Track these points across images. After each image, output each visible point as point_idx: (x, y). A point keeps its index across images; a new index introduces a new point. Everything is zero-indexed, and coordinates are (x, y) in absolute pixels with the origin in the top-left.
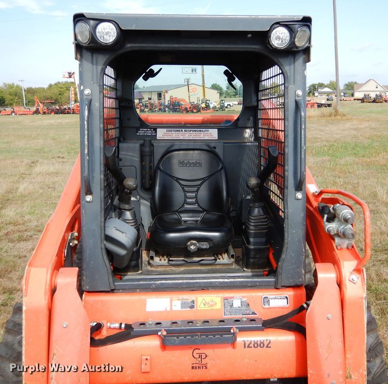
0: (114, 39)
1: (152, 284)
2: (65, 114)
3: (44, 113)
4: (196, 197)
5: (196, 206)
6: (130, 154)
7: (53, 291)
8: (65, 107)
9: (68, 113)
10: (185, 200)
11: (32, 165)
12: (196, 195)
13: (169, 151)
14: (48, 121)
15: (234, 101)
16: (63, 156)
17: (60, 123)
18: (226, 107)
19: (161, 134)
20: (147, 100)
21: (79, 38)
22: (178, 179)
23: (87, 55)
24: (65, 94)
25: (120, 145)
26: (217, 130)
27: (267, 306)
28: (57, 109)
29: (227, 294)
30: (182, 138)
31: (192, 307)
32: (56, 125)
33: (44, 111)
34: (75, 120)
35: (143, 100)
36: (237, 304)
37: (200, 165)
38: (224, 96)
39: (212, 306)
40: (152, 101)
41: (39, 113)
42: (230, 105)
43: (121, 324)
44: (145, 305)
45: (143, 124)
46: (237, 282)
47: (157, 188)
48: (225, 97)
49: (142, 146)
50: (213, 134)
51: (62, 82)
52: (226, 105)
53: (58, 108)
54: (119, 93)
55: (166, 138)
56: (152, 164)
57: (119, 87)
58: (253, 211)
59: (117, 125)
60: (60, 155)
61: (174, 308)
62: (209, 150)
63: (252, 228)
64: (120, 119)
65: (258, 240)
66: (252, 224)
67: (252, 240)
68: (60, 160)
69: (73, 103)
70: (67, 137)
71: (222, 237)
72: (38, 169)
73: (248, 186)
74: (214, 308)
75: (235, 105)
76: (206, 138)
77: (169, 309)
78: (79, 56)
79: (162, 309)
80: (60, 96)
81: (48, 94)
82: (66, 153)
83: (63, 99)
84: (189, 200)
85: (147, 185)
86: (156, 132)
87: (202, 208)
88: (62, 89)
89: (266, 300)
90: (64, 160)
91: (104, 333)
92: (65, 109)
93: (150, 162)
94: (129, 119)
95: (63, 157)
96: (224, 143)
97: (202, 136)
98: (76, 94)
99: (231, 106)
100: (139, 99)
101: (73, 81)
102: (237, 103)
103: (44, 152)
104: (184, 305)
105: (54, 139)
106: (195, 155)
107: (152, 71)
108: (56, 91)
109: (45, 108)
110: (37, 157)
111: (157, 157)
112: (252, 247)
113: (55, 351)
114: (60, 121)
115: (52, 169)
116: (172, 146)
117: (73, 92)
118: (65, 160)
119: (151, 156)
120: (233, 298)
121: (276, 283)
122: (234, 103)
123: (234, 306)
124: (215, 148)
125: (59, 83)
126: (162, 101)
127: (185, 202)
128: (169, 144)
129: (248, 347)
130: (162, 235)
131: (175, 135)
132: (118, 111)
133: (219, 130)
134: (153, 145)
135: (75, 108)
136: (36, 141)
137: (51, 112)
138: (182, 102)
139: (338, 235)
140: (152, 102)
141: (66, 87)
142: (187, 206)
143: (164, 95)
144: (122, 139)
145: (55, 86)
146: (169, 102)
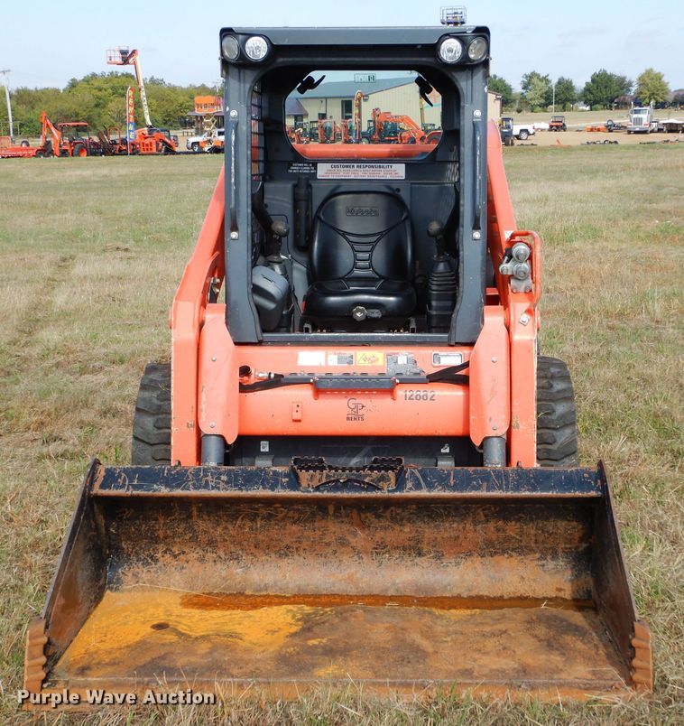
0: (264, 54)
1: (305, 337)
2: (114, 154)
3: (64, 153)
4: (370, 259)
5: (369, 273)
6: (280, 199)
7: (201, 325)
8: (113, 137)
9: (122, 153)
10: (355, 264)
11: (63, 264)
12: (370, 257)
13: (334, 194)
14: (78, 172)
15: (539, 120)
16: (127, 246)
17: (105, 176)
18: (518, 137)
19: (323, 171)
20: (316, 119)
21: (226, 54)
22: (344, 234)
23: (234, 71)
24: (110, 104)
25: (266, 185)
26: (404, 165)
27: (437, 364)
28: (95, 144)
29: (391, 350)
30: (352, 177)
31: (351, 363)
32: (97, 182)
33: (64, 147)
34: (140, 169)
35: (305, 120)
36: (402, 360)
37: (377, 215)
38: (516, 107)
39: (372, 362)
40: (328, 123)
41: (52, 153)
42: (526, 131)
43: (270, 374)
44: (297, 358)
45: (298, 157)
46: (404, 337)
47: (316, 244)
48: (519, 111)
49: (295, 187)
50: (399, 171)
51: (103, 76)
52: (516, 131)
53: (96, 139)
54: (265, 113)
55: (330, 178)
56: (309, 213)
57: (265, 104)
58: (437, 267)
59: (262, 158)
60: (120, 244)
61: (331, 363)
62: (390, 194)
63: (434, 287)
64: (265, 149)
65: (442, 304)
66: (435, 283)
67: (434, 303)
68: (121, 254)
69: (131, 127)
70: (129, 208)
71: (397, 303)
72: (79, 270)
73: (428, 232)
74: (376, 364)
75: (542, 130)
76: (389, 177)
77: (323, 364)
78: (224, 73)
79: (316, 364)
80: (97, 110)
81: (69, 106)
82: (132, 242)
83: (106, 118)
84: (360, 263)
85: (303, 243)
86: (316, 169)
87: (378, 274)
88: (104, 93)
89: (437, 358)
90: (129, 255)
91: (252, 380)
92: (114, 143)
93: (307, 209)
94: (277, 150)
95: (126, 250)
96: (412, 184)
97: (382, 174)
98: (138, 105)
99: (529, 134)
100: (296, 118)
101: (134, 73)
102: (547, 126)
103: (83, 240)
104: (340, 360)
105: (101, 213)
106: (369, 201)
107: (311, 79)
108: (88, 97)
109: (66, 140)
110: (71, 248)
111: (317, 202)
112: (434, 313)
113: (204, 384)
114: (105, 171)
115: (109, 270)
116: (338, 187)
117: (131, 101)
118: (133, 255)
119: (307, 201)
120: (398, 353)
121: (449, 338)
122: (538, 125)
123: (399, 362)
124: (398, 190)
125: (94, 76)
126: (353, 121)
127: (355, 266)
128: (333, 185)
129: (410, 399)
130: (321, 299)
131: (342, 173)
132: (263, 137)
133: (407, 165)
134: (311, 186)
135: (138, 140)
136: (58, 216)
137: (81, 150)
138: (401, 125)
139: (512, 276)
140: (328, 125)
141: (112, 88)
142: (357, 272)
143: (359, 106)
144: (267, 177)
145: (85, 85)
146: (372, 124)
